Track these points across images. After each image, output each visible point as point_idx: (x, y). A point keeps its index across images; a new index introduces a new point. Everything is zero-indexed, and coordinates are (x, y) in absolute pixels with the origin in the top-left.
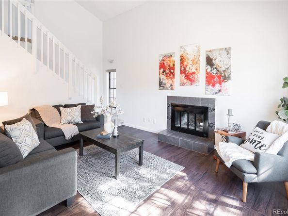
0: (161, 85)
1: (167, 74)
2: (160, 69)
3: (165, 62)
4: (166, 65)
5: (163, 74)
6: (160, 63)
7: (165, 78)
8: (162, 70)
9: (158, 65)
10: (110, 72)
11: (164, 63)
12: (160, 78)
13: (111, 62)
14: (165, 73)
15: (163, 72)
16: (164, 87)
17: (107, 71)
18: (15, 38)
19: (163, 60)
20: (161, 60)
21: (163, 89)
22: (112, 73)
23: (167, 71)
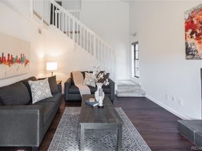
0: (189, 52)
1: (198, 35)
2: (186, 30)
3: (194, 20)
4: (195, 22)
5: (192, 37)
6: (186, 23)
7: (196, 42)
8: (190, 31)
9: (183, 25)
10: (135, 44)
11: (192, 22)
12: (186, 43)
13: (135, 35)
14: (194, 35)
15: (192, 34)
16: (194, 55)
17: (132, 44)
19: (191, 18)
20: (187, 17)
21: (192, 59)
22: (137, 45)
23: (198, 32)
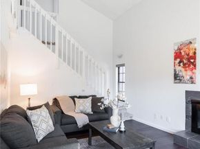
0: (177, 77)
1: (184, 65)
2: (175, 59)
3: (182, 51)
4: (183, 54)
5: (180, 65)
6: (175, 53)
7: (183, 70)
8: (178, 60)
9: (172, 56)
10: (119, 67)
11: (180, 53)
12: (175, 70)
13: (120, 57)
14: (182, 64)
15: (180, 63)
16: (181, 80)
17: (117, 66)
18: (43, 42)
19: (179, 49)
20: (176, 49)
21: (179, 83)
22: (121, 68)
23: (185, 61)
